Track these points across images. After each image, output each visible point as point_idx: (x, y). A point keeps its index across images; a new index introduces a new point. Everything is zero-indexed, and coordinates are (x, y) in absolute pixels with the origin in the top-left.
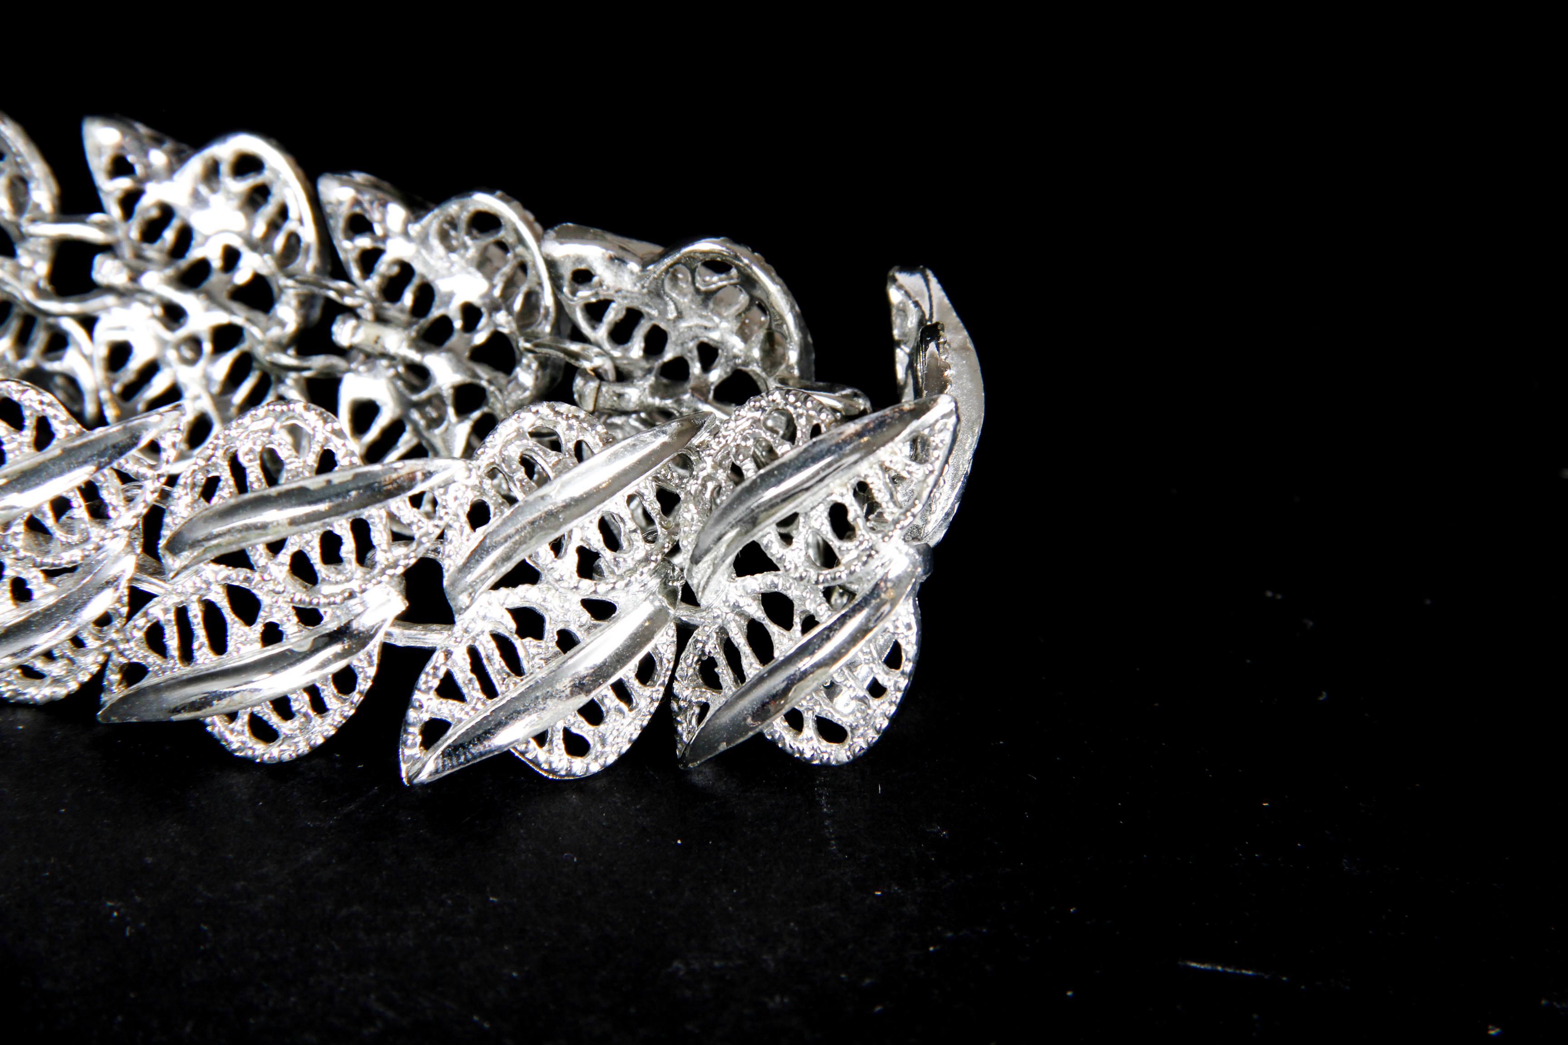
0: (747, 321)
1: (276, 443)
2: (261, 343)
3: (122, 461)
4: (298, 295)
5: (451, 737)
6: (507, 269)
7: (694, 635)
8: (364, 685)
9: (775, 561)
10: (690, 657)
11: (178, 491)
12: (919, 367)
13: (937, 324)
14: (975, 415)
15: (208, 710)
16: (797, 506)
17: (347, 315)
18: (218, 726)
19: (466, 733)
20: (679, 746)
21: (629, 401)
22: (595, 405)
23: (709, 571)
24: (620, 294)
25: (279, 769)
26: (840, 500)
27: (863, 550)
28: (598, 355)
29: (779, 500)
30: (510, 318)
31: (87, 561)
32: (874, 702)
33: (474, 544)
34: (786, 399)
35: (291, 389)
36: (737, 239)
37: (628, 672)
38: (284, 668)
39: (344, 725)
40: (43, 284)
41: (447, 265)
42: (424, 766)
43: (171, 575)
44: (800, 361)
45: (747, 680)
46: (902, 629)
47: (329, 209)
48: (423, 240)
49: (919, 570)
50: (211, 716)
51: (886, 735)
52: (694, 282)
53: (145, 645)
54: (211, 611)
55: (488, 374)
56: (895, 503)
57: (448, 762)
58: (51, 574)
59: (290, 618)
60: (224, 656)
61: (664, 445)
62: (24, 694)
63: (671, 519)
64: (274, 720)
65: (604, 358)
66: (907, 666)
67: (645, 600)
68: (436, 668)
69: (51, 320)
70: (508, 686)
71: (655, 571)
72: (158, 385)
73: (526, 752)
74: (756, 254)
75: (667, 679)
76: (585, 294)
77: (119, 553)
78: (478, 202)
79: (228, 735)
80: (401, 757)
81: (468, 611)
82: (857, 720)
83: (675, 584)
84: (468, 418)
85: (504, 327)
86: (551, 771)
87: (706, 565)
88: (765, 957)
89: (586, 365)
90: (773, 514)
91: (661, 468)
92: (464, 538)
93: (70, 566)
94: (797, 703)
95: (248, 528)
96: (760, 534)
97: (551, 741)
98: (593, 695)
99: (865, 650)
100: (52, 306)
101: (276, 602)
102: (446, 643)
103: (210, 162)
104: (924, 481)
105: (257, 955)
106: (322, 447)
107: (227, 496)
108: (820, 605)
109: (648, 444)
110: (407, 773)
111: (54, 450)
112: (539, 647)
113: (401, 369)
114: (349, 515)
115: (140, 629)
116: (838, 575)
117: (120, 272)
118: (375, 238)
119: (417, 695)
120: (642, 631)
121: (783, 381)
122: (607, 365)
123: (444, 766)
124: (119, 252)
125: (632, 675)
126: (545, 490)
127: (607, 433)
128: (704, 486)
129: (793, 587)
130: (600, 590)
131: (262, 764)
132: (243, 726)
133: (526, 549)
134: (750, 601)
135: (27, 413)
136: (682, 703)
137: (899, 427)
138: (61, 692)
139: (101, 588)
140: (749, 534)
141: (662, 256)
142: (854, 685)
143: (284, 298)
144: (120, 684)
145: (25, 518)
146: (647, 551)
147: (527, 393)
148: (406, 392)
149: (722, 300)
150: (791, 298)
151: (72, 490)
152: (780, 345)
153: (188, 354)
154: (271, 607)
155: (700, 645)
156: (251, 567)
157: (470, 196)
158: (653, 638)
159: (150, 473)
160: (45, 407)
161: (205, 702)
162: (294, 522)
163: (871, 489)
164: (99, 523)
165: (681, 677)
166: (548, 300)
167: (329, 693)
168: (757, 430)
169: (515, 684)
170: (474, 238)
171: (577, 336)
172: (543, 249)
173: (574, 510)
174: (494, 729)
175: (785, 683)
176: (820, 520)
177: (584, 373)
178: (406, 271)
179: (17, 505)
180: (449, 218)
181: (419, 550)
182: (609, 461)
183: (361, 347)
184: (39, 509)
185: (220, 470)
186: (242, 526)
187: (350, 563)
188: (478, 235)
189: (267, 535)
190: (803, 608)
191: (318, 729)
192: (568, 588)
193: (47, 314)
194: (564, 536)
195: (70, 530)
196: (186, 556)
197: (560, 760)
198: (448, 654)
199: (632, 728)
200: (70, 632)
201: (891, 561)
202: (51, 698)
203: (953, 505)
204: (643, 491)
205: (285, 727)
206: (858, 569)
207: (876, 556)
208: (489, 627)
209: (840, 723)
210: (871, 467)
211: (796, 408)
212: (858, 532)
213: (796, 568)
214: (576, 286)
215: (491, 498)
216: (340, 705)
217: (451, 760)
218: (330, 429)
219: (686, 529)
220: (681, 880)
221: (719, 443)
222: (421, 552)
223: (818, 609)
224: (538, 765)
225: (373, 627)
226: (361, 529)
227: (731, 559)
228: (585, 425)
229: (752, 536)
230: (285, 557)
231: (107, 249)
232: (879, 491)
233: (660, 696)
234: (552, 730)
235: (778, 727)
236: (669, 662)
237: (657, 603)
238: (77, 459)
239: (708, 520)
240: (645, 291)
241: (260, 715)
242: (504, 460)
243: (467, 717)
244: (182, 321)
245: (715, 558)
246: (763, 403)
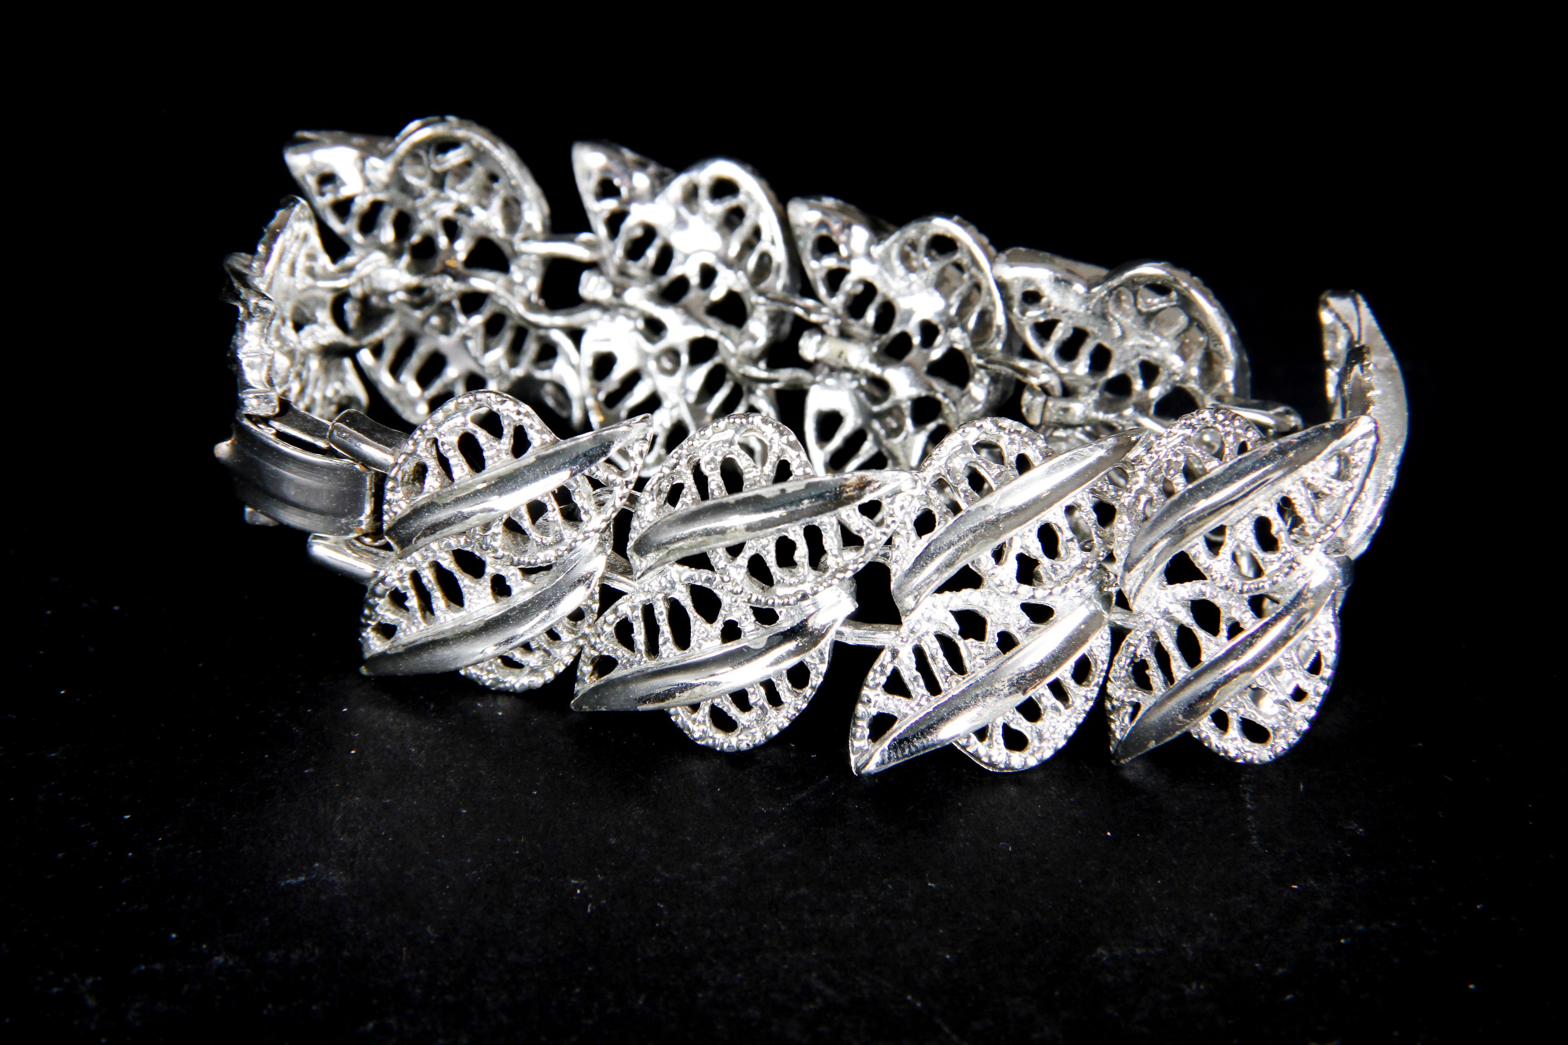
0: (1187, 341)
1: (736, 453)
2: (734, 355)
3: (593, 468)
4: (768, 312)
5: (898, 730)
6: (962, 289)
7: (1127, 638)
8: (816, 680)
9: (1202, 571)
10: (1123, 660)
11: (644, 497)
12: (1346, 387)
13: (1362, 347)
14: (1398, 433)
15: (670, 702)
16: (1223, 520)
17: (813, 330)
18: (681, 716)
19: (911, 728)
20: (1113, 742)
21: (1074, 415)
22: (1042, 419)
23: (1141, 578)
24: (1066, 314)
25: (737, 758)
26: (1264, 514)
27: (1285, 562)
28: (1045, 372)
29: (1206, 513)
30: (965, 335)
31: (561, 560)
32: (1295, 706)
33: (919, 550)
34: (1215, 418)
35: (761, 400)
36: (1177, 261)
37: (1064, 672)
38: (740, 664)
39: (797, 718)
40: (534, 298)
41: (907, 283)
42: (871, 758)
43: (639, 574)
44: (1236, 380)
45: (1176, 682)
46: (1321, 637)
47: (798, 232)
48: (885, 261)
49: (1339, 581)
50: (675, 707)
51: (1306, 737)
52: (1136, 304)
53: (615, 639)
54: (676, 611)
55: (943, 387)
56: (1317, 518)
57: (893, 754)
58: (528, 571)
59: (748, 616)
60: (687, 651)
61: (1101, 459)
62: (505, 683)
63: (1108, 529)
64: (733, 711)
65: (1052, 375)
66: (1327, 672)
67: (1081, 604)
68: (882, 665)
69: (542, 332)
70: (950, 685)
71: (1091, 577)
72: (639, 394)
73: (968, 746)
74: (1195, 278)
75: (1101, 680)
76: (1034, 314)
77: (591, 554)
78: (937, 227)
79: (690, 723)
80: (850, 748)
81: (914, 613)
82: (1279, 722)
83: (1110, 590)
84: (924, 429)
85: (959, 343)
86: (991, 764)
87: (1137, 573)
88: (1184, 945)
89: (1034, 381)
90: (1200, 527)
91: (1099, 479)
92: (911, 544)
93: (545, 565)
94: (1222, 705)
95: (708, 533)
96: (1189, 545)
97: (991, 736)
98: (1031, 693)
99: (1287, 656)
100: (543, 319)
101: (736, 601)
102: (893, 642)
103: (690, 186)
104: (1344, 497)
105: (708, 932)
106: (779, 457)
107: (690, 502)
108: (1245, 612)
109: (1086, 457)
110: (856, 764)
111: (529, 457)
112: (981, 647)
113: (864, 382)
114: (801, 522)
115: (610, 625)
116: (1261, 584)
117: (604, 287)
118: (841, 259)
119: (865, 691)
120: (1078, 634)
121: (1220, 398)
122: (1052, 381)
123: (889, 758)
124: (604, 269)
125: (1068, 675)
126: (987, 500)
127: (1047, 447)
128: (1137, 498)
129: (1220, 595)
130: (1039, 595)
131: (722, 752)
132: (704, 717)
133: (968, 556)
134: (1180, 608)
135: (505, 422)
136: (1115, 703)
137: (1320, 446)
138: (538, 681)
139: (574, 586)
140: (1178, 545)
141: (1108, 278)
142: (1276, 689)
143: (756, 314)
144: (592, 675)
145: (504, 520)
146: (1083, 559)
147: (979, 407)
148: (868, 404)
149: (1163, 321)
150: (1228, 320)
151: (547, 495)
152: (1217, 363)
153: (667, 365)
154: (730, 606)
155: (1132, 649)
156: (711, 568)
157: (930, 220)
158: (1087, 641)
159: (619, 480)
160: (521, 417)
161: (669, 694)
162: (750, 528)
163: (1294, 504)
164: (572, 525)
165: (1114, 678)
166: (1000, 319)
167: (784, 687)
168: (1187, 447)
169: (958, 682)
170: (932, 259)
171: (1027, 354)
172: (994, 271)
173: (1014, 520)
174: (937, 724)
175: (1211, 686)
176: (1245, 532)
177: (1032, 389)
178: (869, 290)
179: (496, 508)
180: (910, 241)
181: (867, 555)
182: (1049, 472)
183: (825, 361)
184: (516, 512)
185: (684, 478)
186: (702, 530)
187: (803, 567)
188: (937, 257)
189: (725, 540)
190: (1229, 615)
191: (772, 720)
192: (1008, 593)
193: (537, 326)
194: (1004, 543)
195: (545, 532)
196: (651, 558)
197: (999, 754)
198: (895, 654)
199: (1067, 725)
200: (546, 625)
201: (1312, 572)
202: (529, 686)
203: (1376, 519)
204: (1080, 502)
205: (742, 718)
206: (1280, 580)
207: (1298, 568)
208: (934, 628)
209: (1262, 724)
210: (1294, 484)
211: (1224, 426)
212: (1281, 545)
213: (1222, 577)
214: (1026, 306)
215: (937, 508)
216: (793, 699)
217: (896, 752)
218: (785, 442)
219: (1120, 539)
220: (1108, 870)
221: (1152, 458)
222: (869, 558)
223: (1243, 616)
224: (979, 759)
225: (824, 626)
226: (813, 535)
227: (1162, 567)
228: (1026, 440)
229: (1180, 547)
230: (743, 560)
231: (593, 266)
232: (1301, 505)
233: (1095, 695)
234: (993, 726)
235: (1205, 728)
236: (1103, 663)
237: (1092, 608)
238: (550, 466)
239: (1140, 531)
240: (1089, 312)
241: (720, 707)
242: (949, 472)
243: (912, 712)
244: (663, 333)
245: (1147, 566)
246: (1194, 421)
